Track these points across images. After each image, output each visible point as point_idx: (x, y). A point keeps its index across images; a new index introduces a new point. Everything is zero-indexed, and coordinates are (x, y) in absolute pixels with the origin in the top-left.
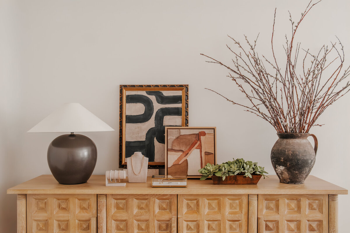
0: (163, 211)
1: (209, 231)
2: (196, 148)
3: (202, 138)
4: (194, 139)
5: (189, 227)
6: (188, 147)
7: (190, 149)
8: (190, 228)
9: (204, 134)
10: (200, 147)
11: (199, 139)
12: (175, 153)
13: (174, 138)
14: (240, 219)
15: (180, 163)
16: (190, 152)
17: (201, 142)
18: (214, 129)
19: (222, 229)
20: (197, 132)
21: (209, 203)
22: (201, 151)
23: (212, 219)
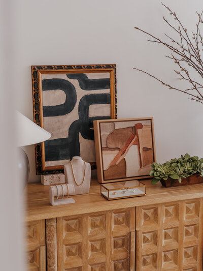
0: (119, 226)
1: (166, 240)
2: (134, 144)
3: (139, 131)
4: (130, 133)
5: (146, 239)
6: (125, 144)
7: (127, 146)
8: (148, 239)
9: (141, 126)
10: (138, 143)
11: (136, 133)
12: (111, 152)
13: (109, 133)
14: (197, 223)
15: (117, 164)
16: (127, 150)
17: (138, 136)
18: (151, 120)
19: (179, 236)
20: (132, 124)
21: (166, 210)
22: (139, 148)
23: (169, 227)
